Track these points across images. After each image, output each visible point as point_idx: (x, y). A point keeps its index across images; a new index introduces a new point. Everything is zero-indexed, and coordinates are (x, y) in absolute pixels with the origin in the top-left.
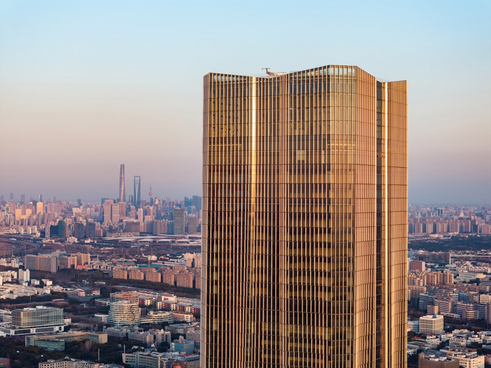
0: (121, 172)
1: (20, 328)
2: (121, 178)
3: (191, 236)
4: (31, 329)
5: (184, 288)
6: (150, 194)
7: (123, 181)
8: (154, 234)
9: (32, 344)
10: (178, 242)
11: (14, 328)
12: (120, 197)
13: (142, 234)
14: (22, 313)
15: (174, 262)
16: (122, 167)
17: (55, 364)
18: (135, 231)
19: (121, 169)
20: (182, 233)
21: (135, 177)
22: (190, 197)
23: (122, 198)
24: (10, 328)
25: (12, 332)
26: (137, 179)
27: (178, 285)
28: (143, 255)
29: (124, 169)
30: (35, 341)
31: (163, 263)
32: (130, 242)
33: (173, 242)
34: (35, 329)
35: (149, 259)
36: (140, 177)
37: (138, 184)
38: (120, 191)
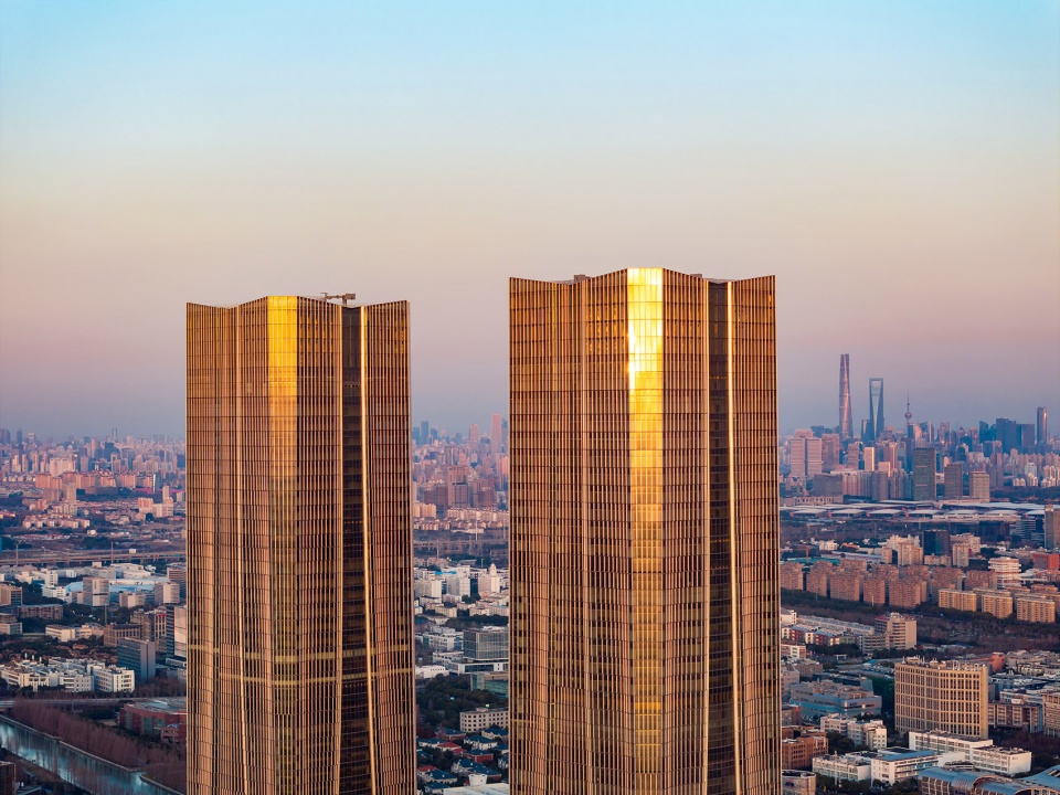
0: (842, 370)
1: (475, 662)
2: (842, 383)
3: (947, 502)
4: (495, 664)
5: (841, 602)
6: (906, 416)
7: (846, 390)
8: (873, 499)
9: (481, 687)
10: (911, 515)
11: (465, 661)
12: (841, 422)
13: (847, 499)
14: (478, 635)
15: (866, 553)
16: (845, 360)
17: (487, 715)
18: (834, 494)
19: (842, 364)
20: (931, 497)
21: (871, 380)
22: (991, 423)
23: (845, 425)
24: (458, 662)
25: (461, 669)
26: (876, 384)
27: (832, 595)
28: (813, 539)
29: (848, 364)
30: (486, 682)
31: (843, 556)
32: (813, 515)
33: (902, 515)
34: (501, 664)
35: (821, 548)
36: (882, 380)
37: (878, 395)
38: (841, 411)
